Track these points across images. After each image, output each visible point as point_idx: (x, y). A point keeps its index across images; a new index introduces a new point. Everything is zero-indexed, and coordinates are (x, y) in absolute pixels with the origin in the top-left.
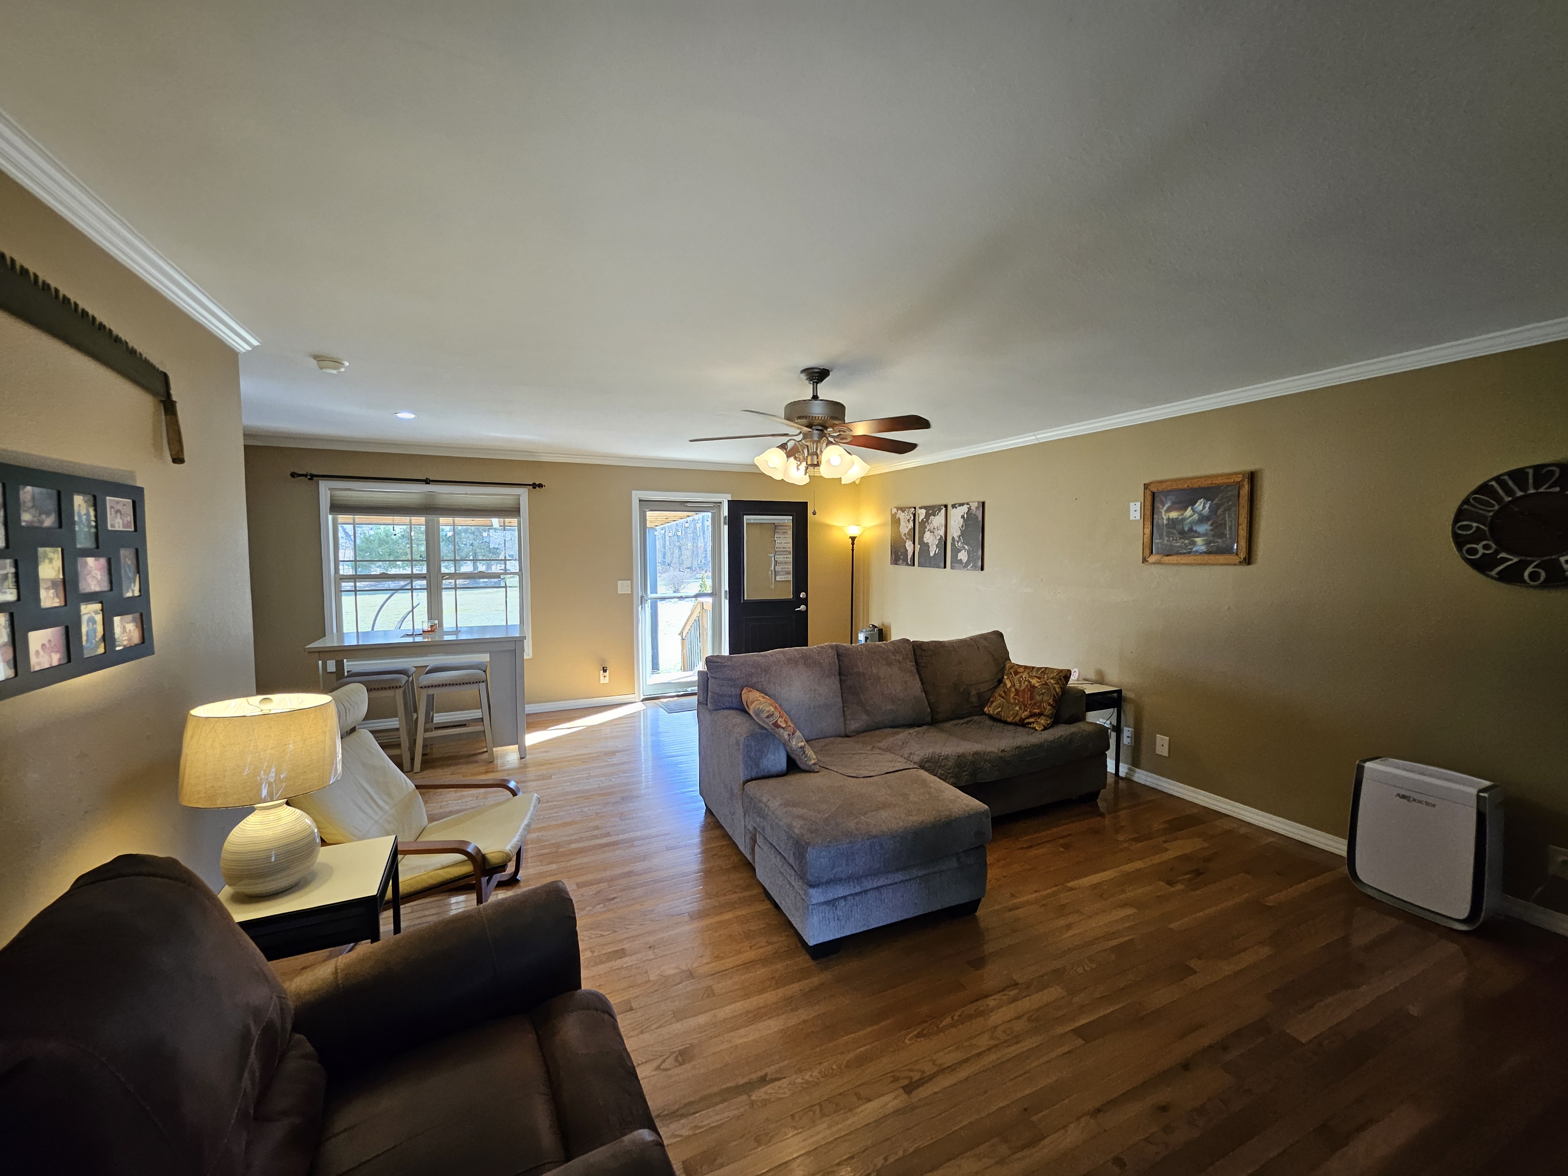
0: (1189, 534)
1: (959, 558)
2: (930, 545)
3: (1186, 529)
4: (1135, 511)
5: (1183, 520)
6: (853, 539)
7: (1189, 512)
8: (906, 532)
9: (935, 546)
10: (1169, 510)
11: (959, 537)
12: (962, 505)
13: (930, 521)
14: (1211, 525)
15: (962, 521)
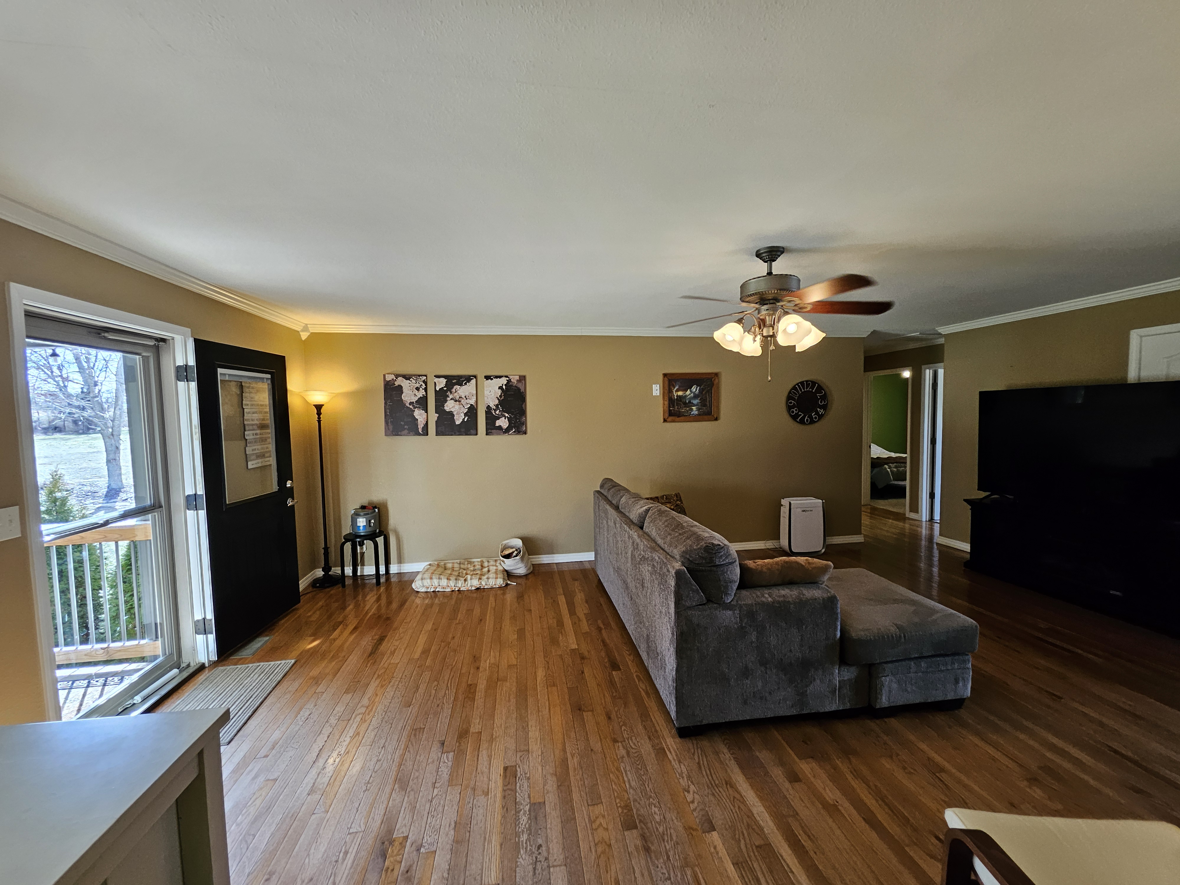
0: (689, 404)
1: (497, 425)
2: (455, 413)
3: (687, 402)
4: (657, 390)
5: (686, 396)
6: (319, 407)
7: (688, 392)
8: (414, 401)
9: (463, 415)
10: (677, 391)
11: (497, 406)
12: (500, 377)
13: (453, 390)
14: (700, 400)
15: (499, 392)
